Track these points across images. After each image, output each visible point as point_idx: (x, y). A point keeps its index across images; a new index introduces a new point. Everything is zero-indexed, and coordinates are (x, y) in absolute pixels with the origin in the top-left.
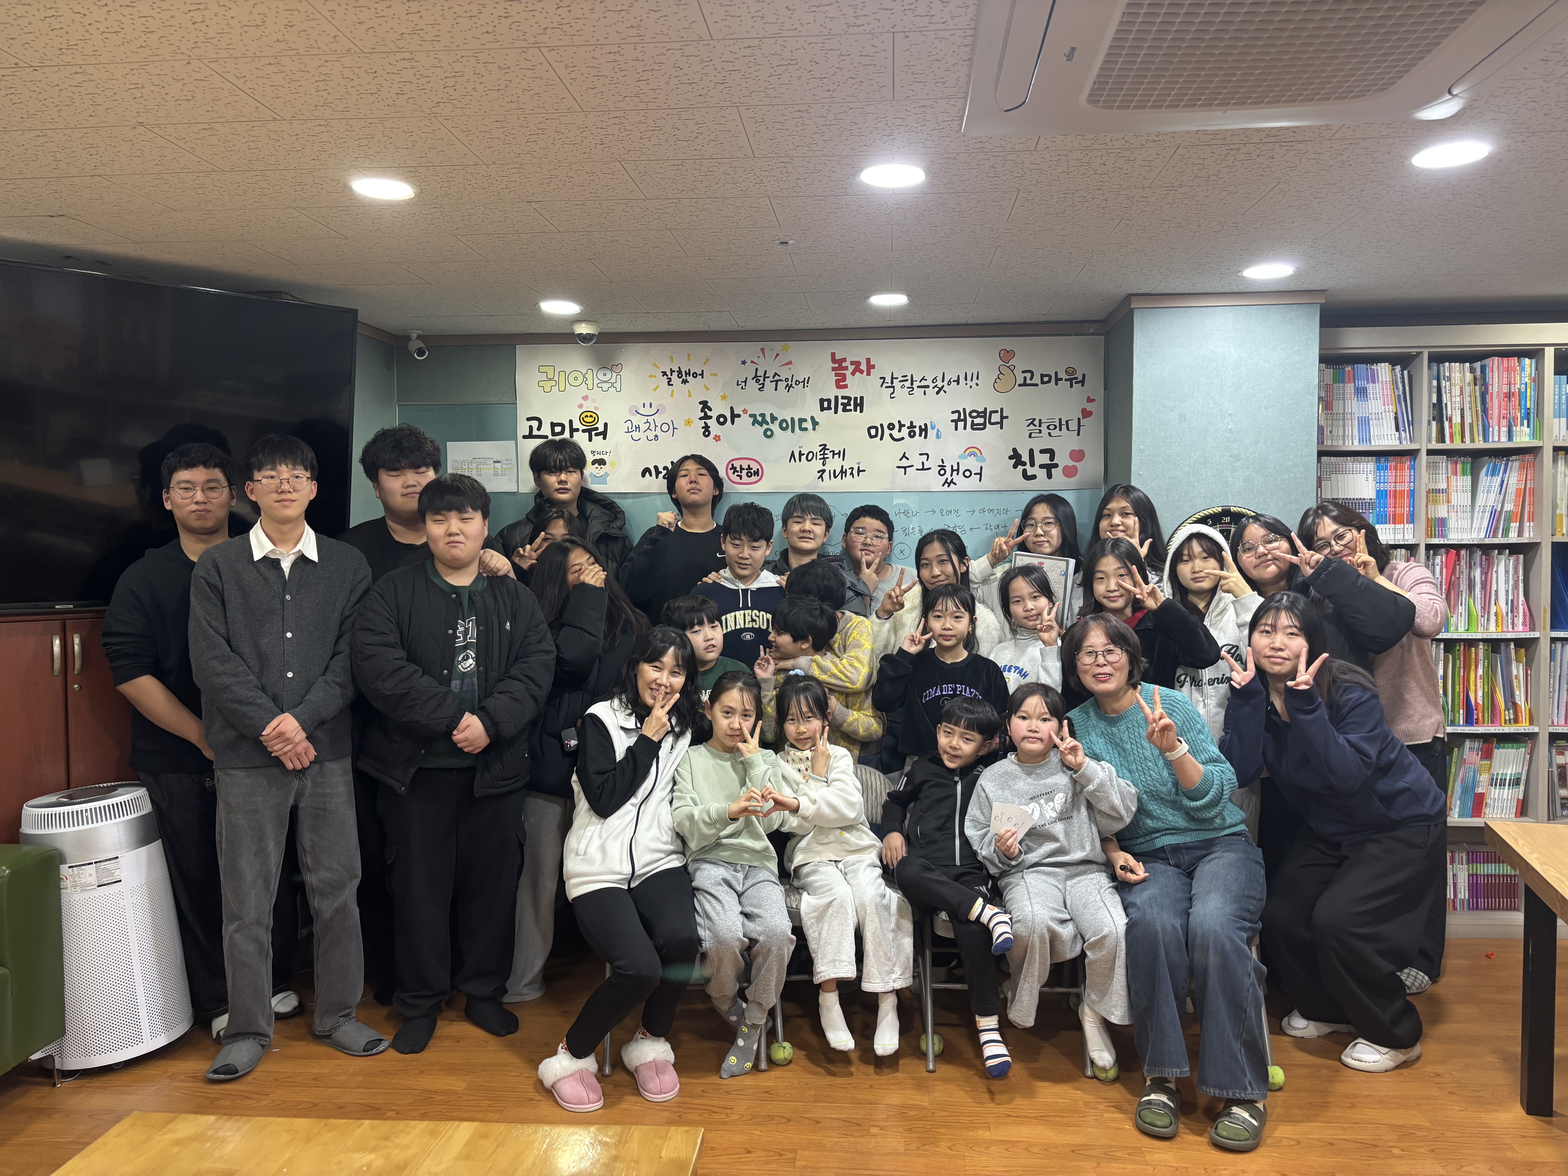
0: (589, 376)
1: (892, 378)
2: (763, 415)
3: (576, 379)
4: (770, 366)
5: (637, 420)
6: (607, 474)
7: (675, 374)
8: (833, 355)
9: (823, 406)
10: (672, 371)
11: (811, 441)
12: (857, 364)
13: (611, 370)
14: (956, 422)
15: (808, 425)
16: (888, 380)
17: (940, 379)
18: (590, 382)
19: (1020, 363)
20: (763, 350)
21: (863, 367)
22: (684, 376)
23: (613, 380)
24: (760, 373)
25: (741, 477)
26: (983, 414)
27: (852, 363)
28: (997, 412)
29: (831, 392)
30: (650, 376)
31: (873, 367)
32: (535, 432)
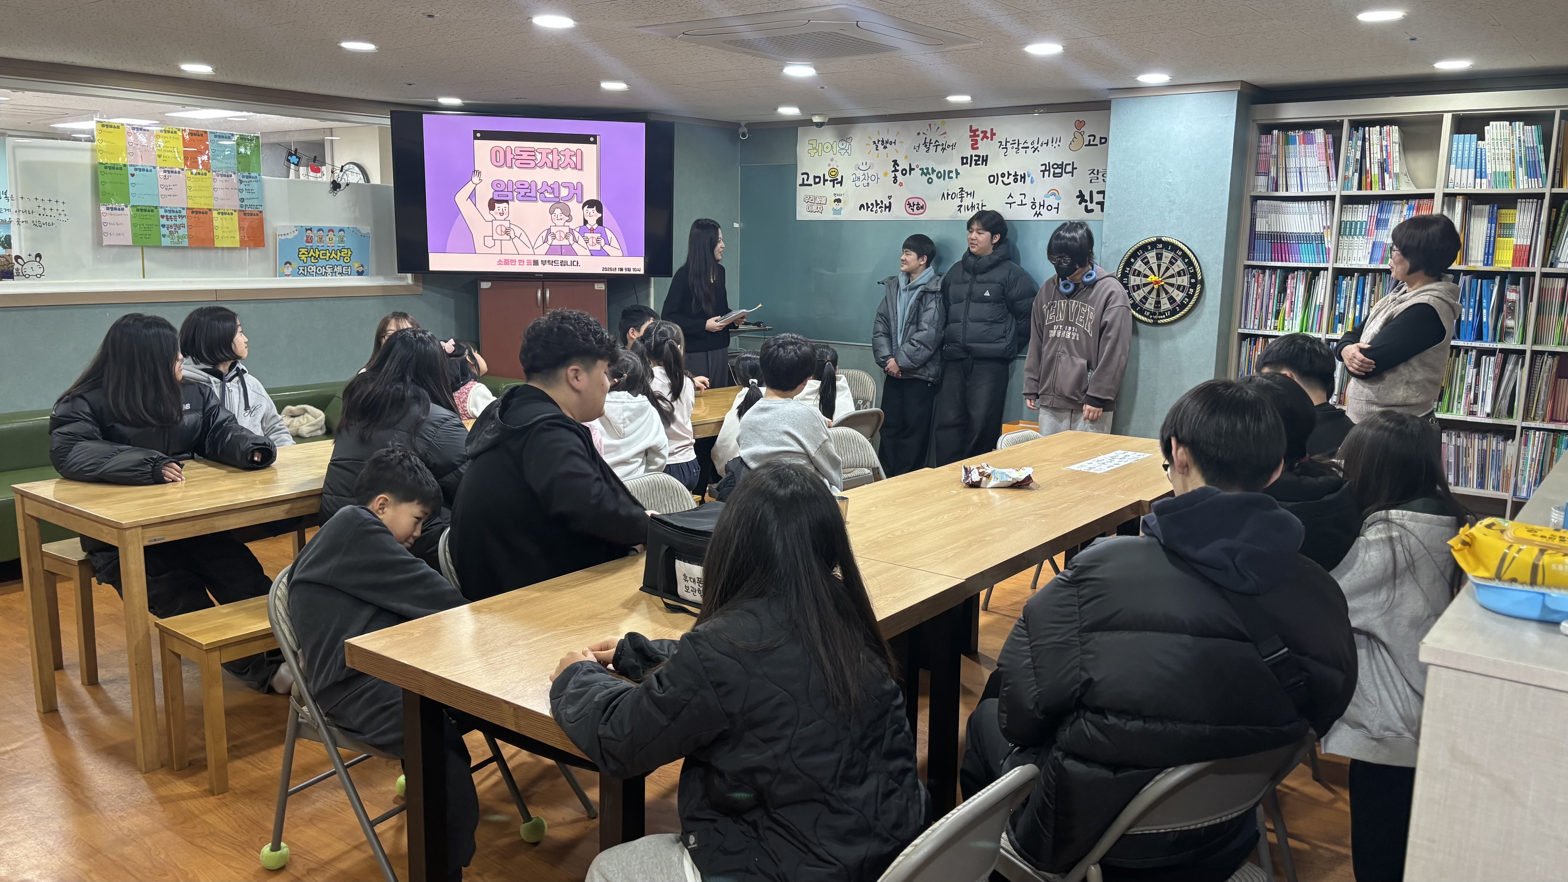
0: (834, 146)
1: (1006, 142)
2: (927, 169)
3: (827, 148)
4: (933, 136)
5: (859, 174)
6: (841, 208)
7: (880, 143)
8: (971, 127)
9: (964, 161)
10: (879, 141)
12: (985, 132)
13: (846, 142)
14: (1044, 171)
16: (1004, 143)
17: (1036, 142)
18: (834, 150)
19: (1087, 130)
20: (930, 125)
21: (989, 135)
22: (885, 143)
23: (847, 148)
24: (928, 141)
25: (913, 210)
26: (1060, 166)
27: (982, 132)
28: (1070, 164)
29: (969, 152)
30: (867, 144)
31: (995, 134)
32: (806, 182)
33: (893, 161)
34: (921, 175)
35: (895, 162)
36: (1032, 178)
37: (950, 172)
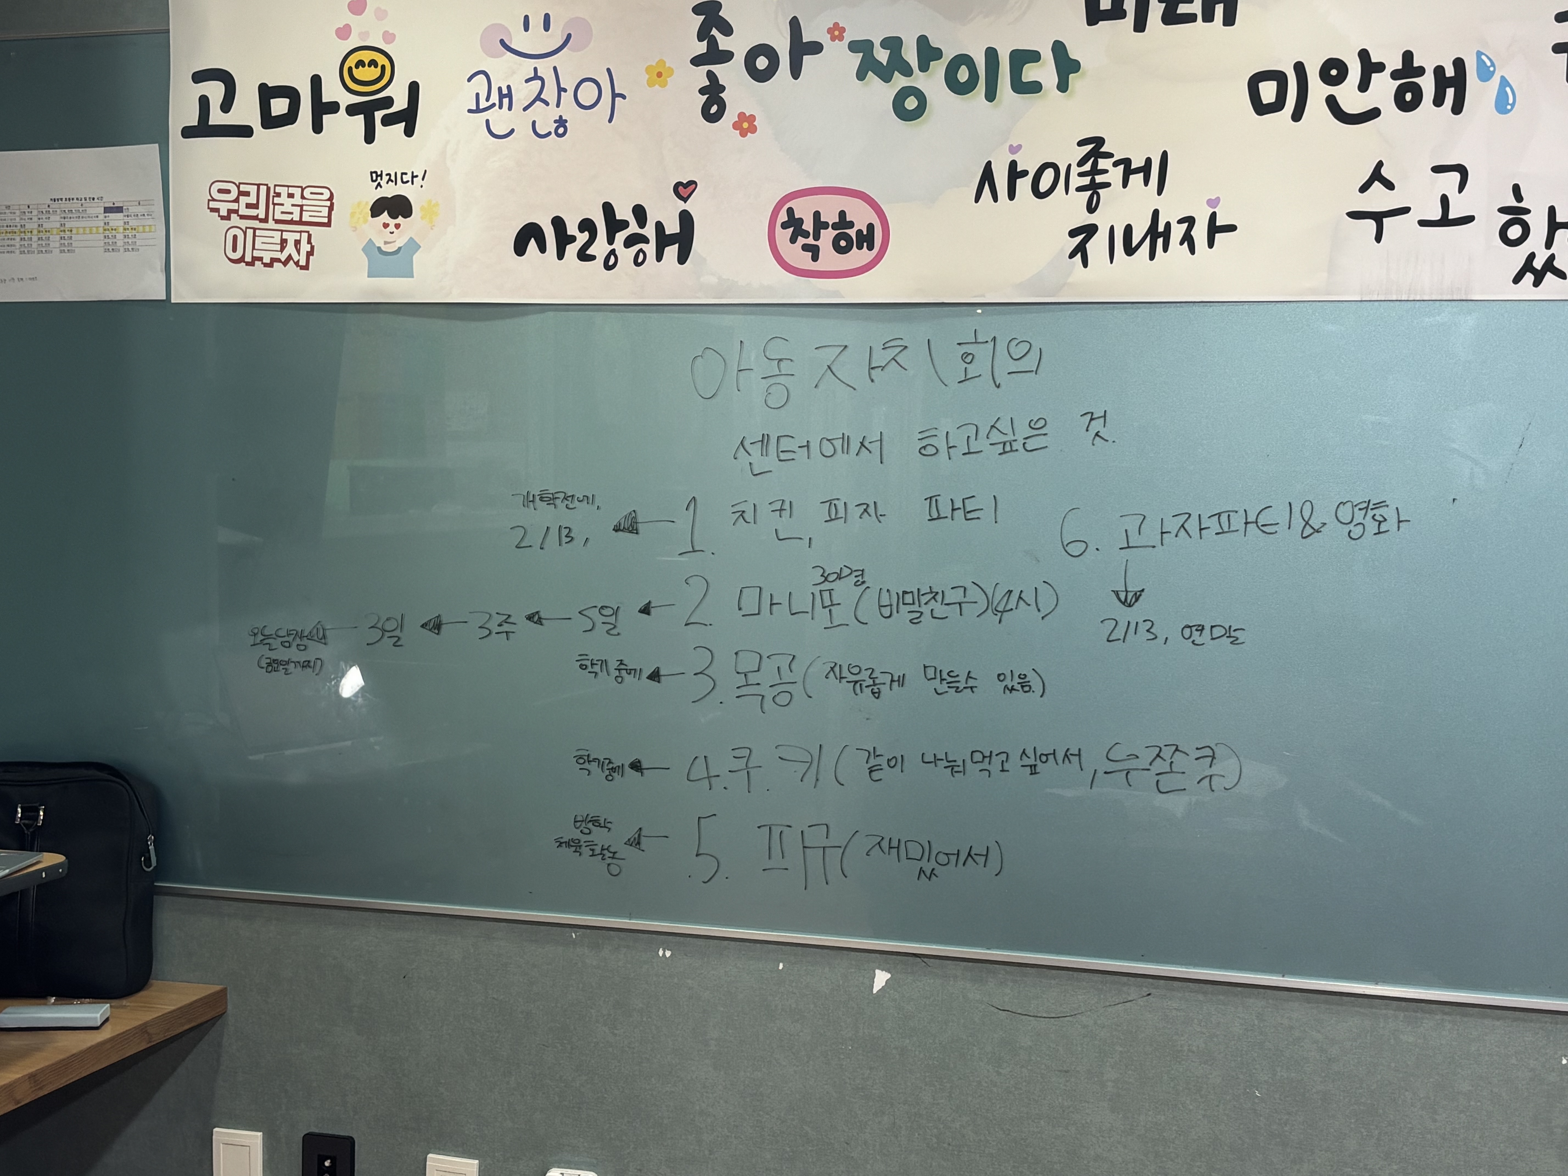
2: (893, 44)
5: (509, 71)
11: (1046, 128)
15: (1044, 72)
25: (814, 252)
32: (217, 117)
33: (697, 10)
34: (861, 75)
35: (712, 16)
36: (1504, 82)
37: (1022, 58)
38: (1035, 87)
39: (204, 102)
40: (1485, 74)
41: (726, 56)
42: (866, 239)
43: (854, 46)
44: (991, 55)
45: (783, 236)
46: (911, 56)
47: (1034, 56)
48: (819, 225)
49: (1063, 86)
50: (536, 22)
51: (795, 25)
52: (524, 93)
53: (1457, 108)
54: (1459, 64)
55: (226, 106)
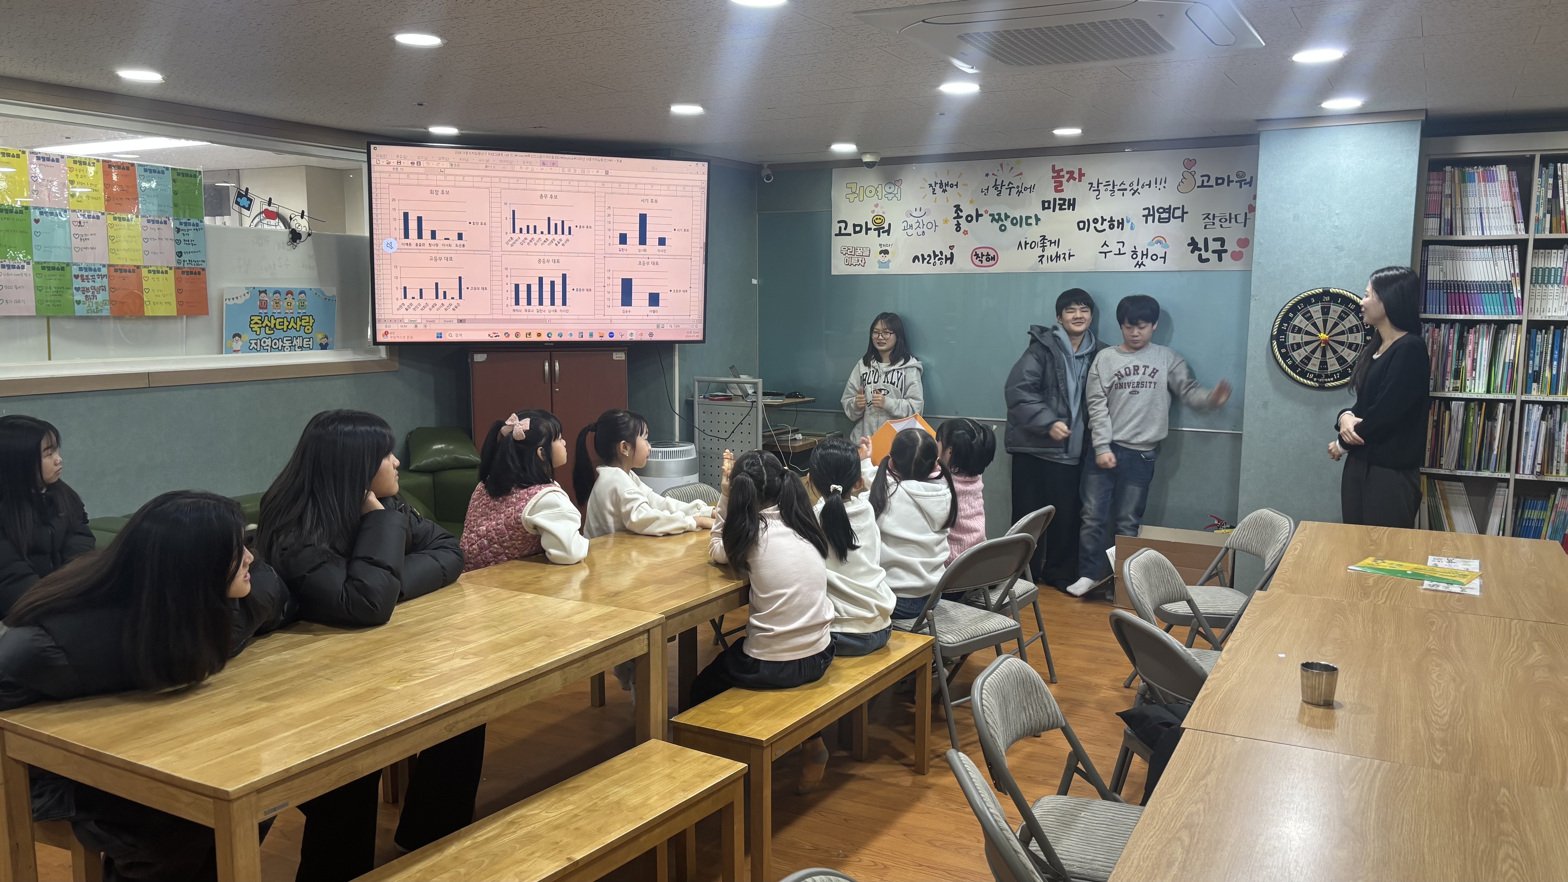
0: (879, 189)
1: (1098, 184)
2: (999, 214)
3: (871, 192)
4: (1005, 177)
5: (912, 221)
6: (889, 261)
7: (938, 186)
8: (1054, 166)
9: (1046, 205)
10: (936, 183)
11: (1033, 233)
12: (1071, 173)
13: (895, 185)
14: (1146, 216)
15: (1032, 221)
16: (1095, 185)
17: (1135, 183)
18: (879, 194)
19: (1200, 170)
20: (1001, 165)
21: (1076, 175)
22: (944, 187)
23: (895, 192)
24: (999, 182)
25: (981, 261)
26: (1168, 210)
27: (1068, 172)
28: (1179, 208)
29: (1051, 195)
30: (921, 188)
31: (1084, 175)
32: (843, 231)
33: (955, 207)
34: (992, 222)
35: (958, 208)
36: (1132, 223)
37: (1028, 218)
38: (1031, 224)
39: (840, 228)
40: (1128, 221)
41: (962, 217)
42: (993, 258)
43: (990, 215)
44: (1021, 217)
45: (975, 258)
46: (1003, 217)
47: (1031, 217)
48: (983, 255)
49: (1037, 224)
50: (918, 210)
51: (977, 210)
52: (915, 226)
53: (1122, 229)
54: (1122, 219)
55: (845, 229)
